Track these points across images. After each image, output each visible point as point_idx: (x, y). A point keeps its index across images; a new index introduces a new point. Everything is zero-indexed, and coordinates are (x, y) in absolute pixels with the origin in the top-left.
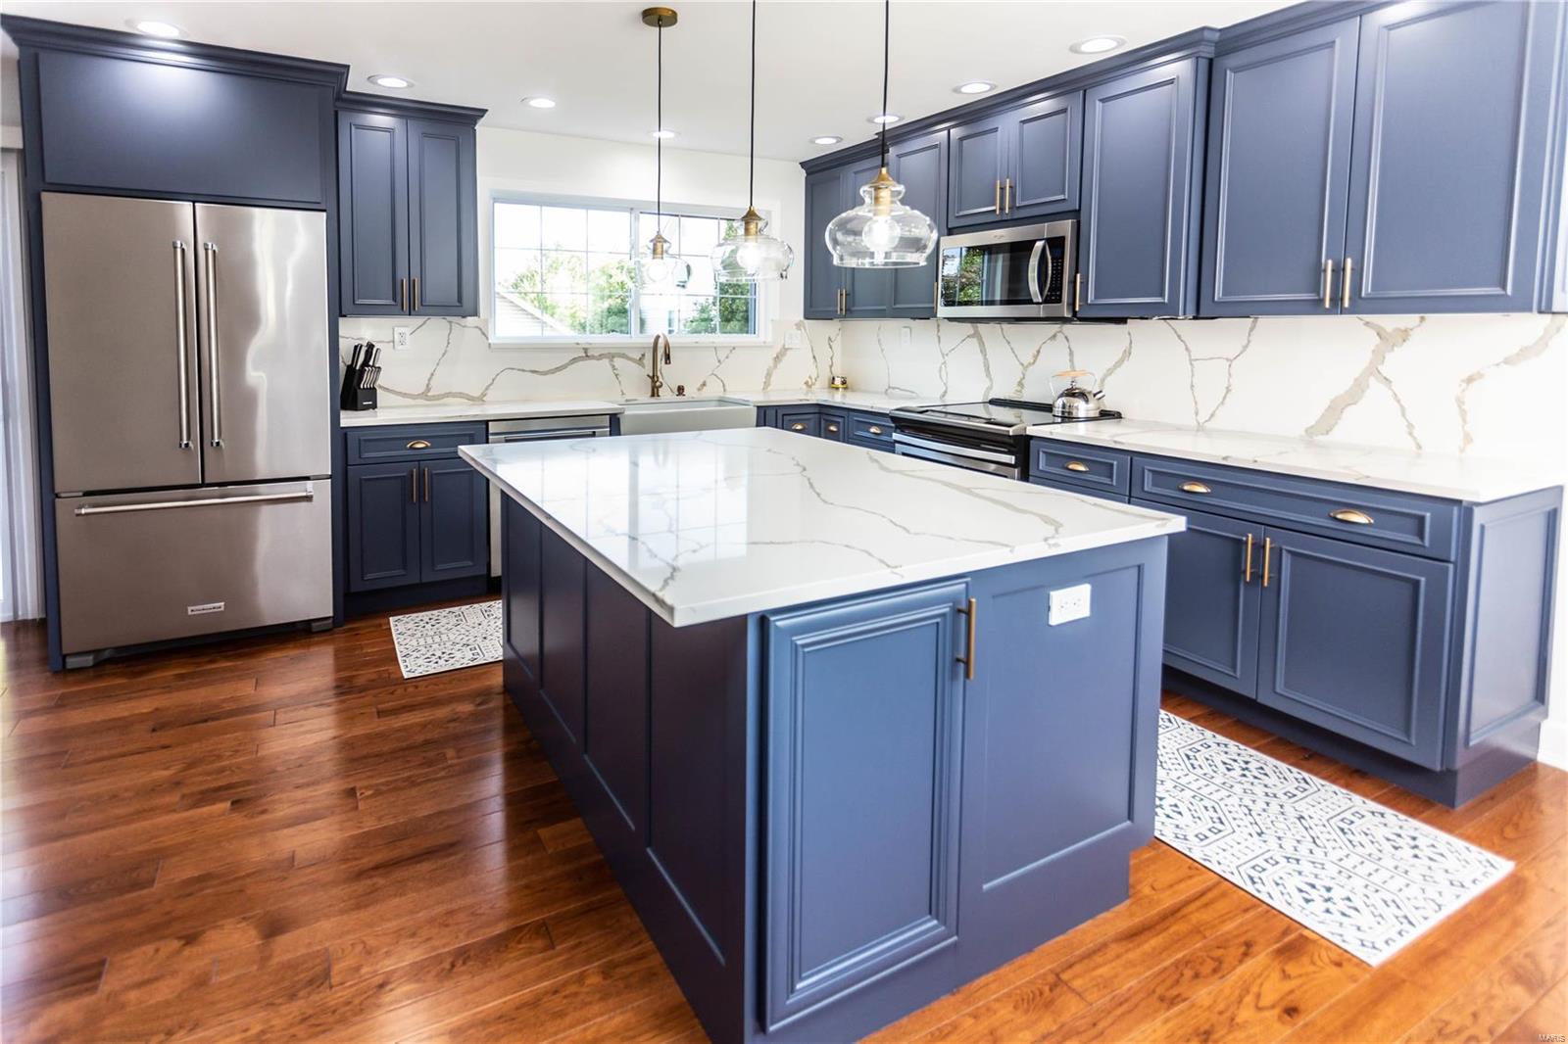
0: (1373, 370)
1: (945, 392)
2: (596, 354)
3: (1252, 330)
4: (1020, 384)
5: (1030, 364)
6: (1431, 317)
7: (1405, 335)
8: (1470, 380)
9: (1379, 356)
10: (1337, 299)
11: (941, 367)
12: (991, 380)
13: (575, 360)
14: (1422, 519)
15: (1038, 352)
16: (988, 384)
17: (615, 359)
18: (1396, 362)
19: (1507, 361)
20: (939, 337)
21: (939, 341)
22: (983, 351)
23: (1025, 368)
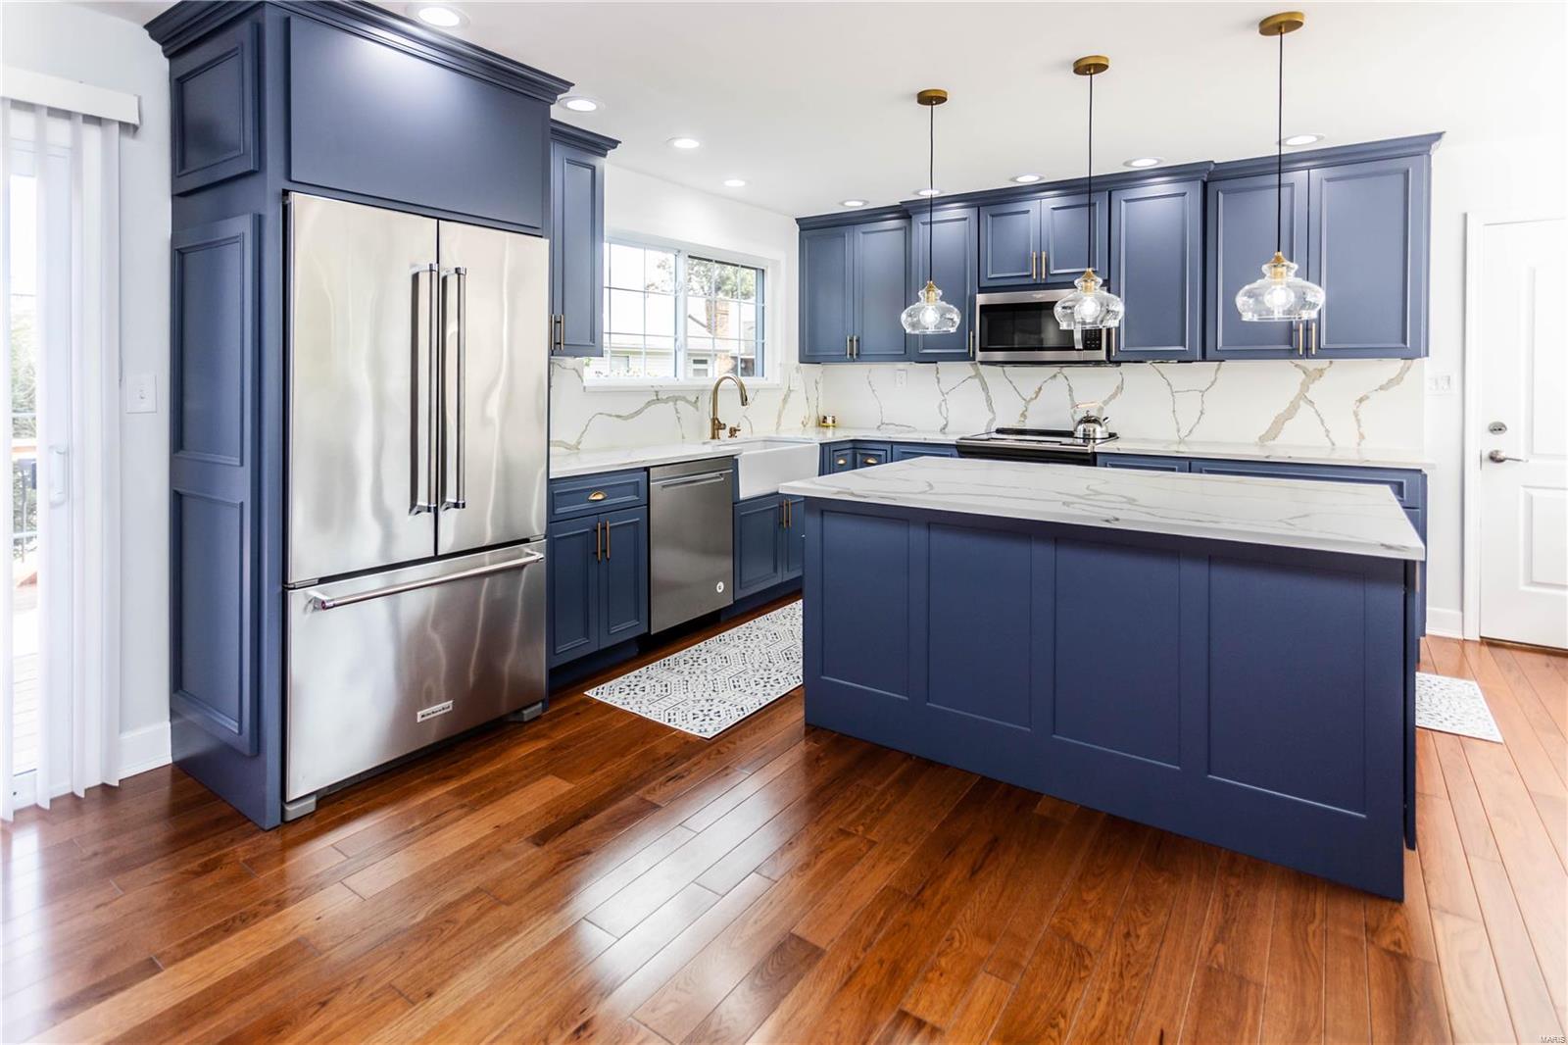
0: (1302, 396)
1: (946, 425)
2: (664, 398)
3: (1218, 369)
4: (1023, 415)
5: (1032, 399)
6: (1336, 361)
7: (1321, 372)
8: (1361, 400)
9: (1305, 387)
10: (1307, 349)
11: (941, 405)
12: (993, 412)
13: (649, 403)
14: (1401, 485)
15: (1040, 389)
16: (991, 416)
17: (678, 402)
18: (1315, 391)
19: (1381, 388)
20: (938, 379)
21: (938, 382)
22: (985, 388)
23: (1028, 402)
